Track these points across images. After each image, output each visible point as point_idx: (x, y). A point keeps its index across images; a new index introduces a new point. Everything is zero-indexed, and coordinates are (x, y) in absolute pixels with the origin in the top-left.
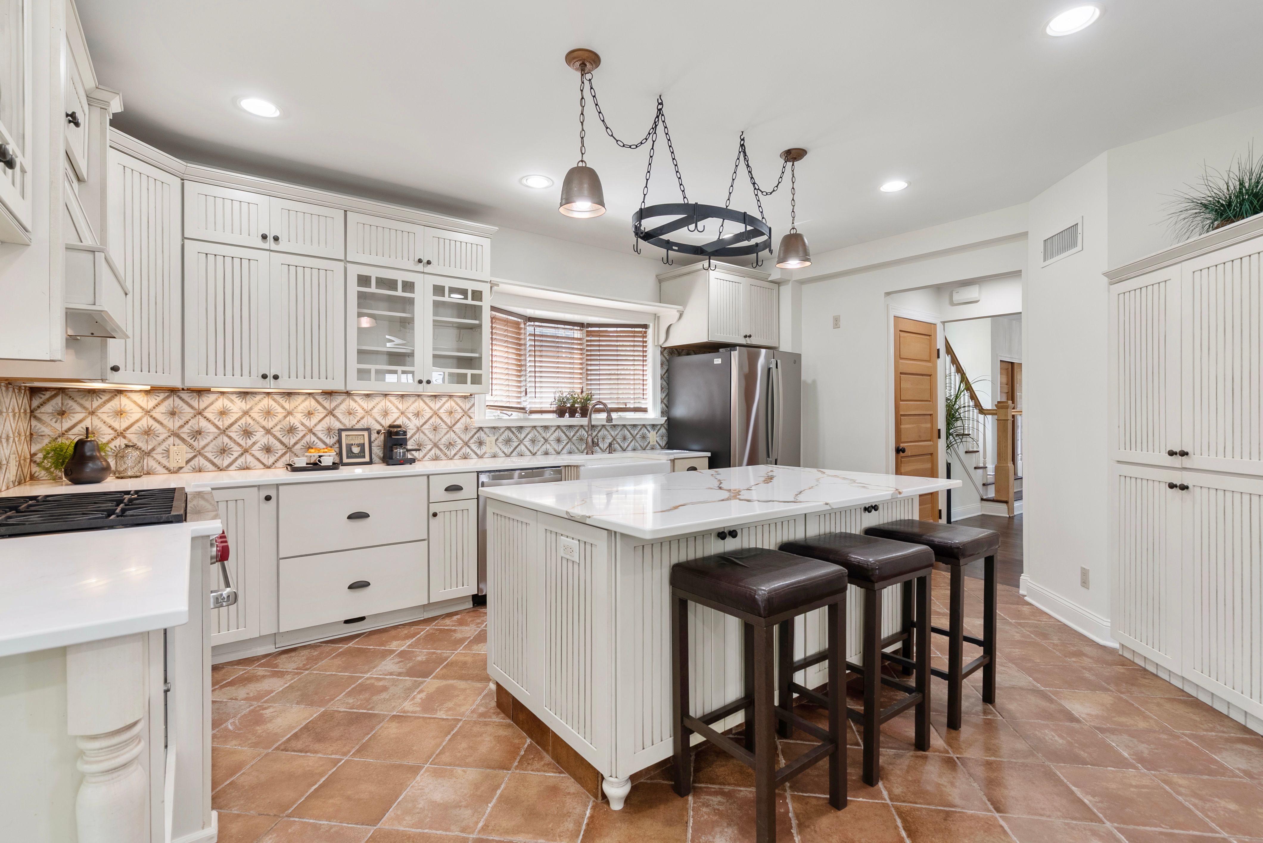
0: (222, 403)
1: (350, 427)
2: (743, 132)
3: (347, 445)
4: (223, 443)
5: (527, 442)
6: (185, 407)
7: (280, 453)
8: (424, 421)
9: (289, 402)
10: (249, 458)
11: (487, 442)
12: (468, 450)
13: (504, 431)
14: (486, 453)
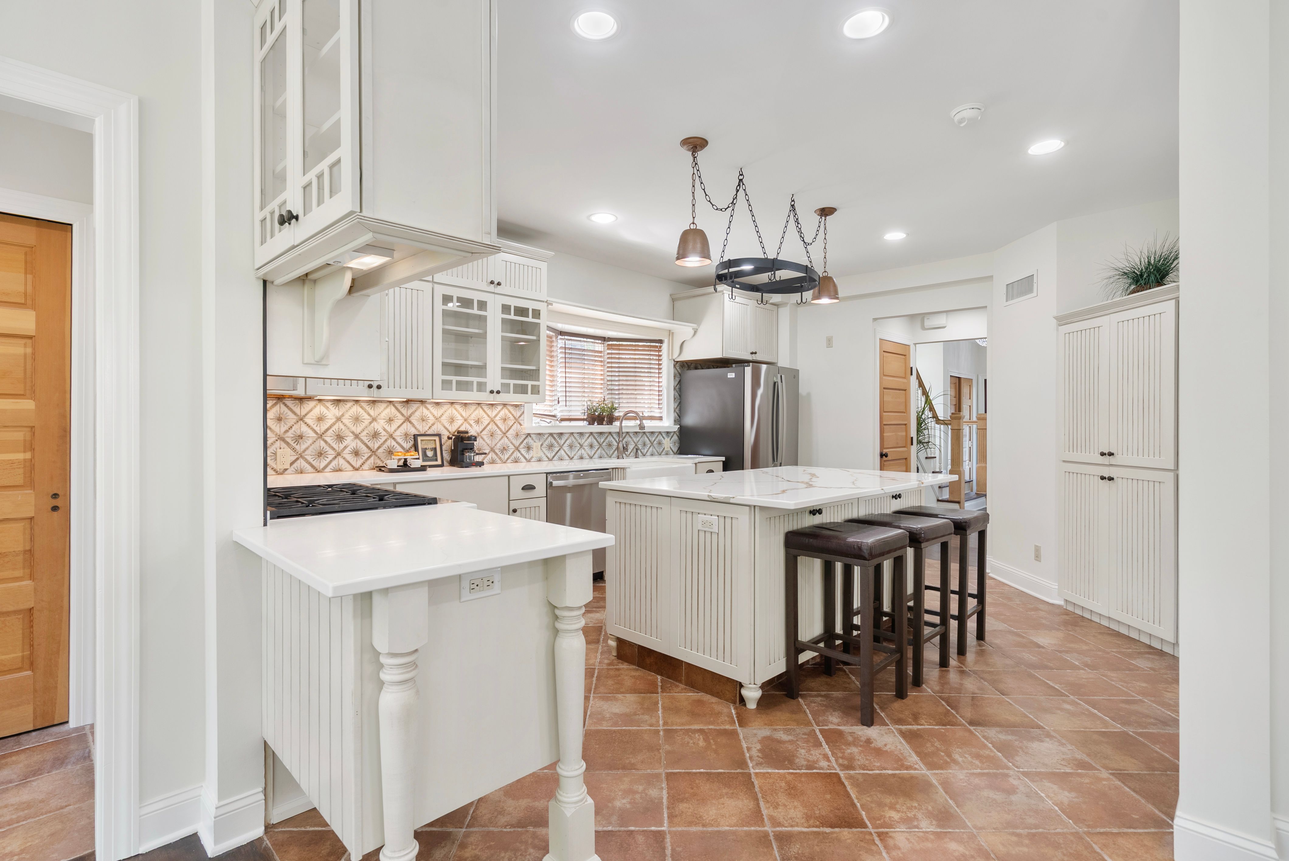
0: (319, 409)
1: (423, 433)
2: (793, 195)
3: (422, 449)
4: (320, 447)
5: (566, 447)
6: (290, 413)
7: (366, 456)
8: (483, 427)
9: (374, 410)
10: (341, 461)
11: (534, 447)
12: (519, 455)
13: (548, 437)
14: (533, 457)
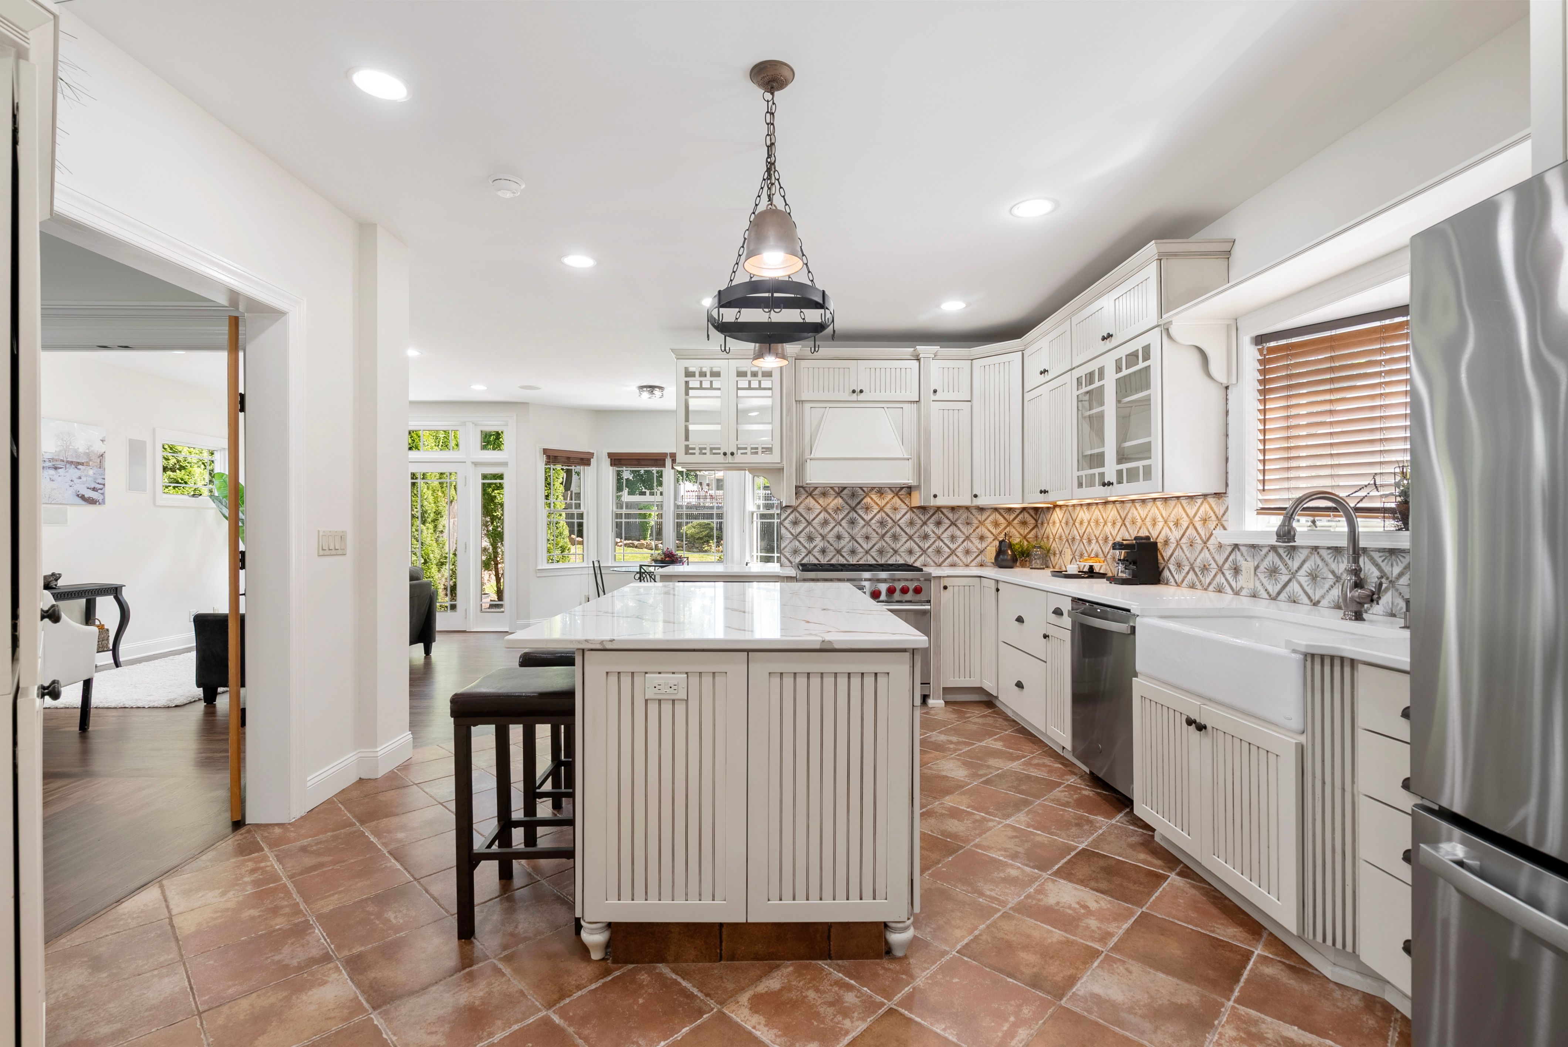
11: (1243, 569)
12: (1223, 580)
13: (1267, 553)
14: (1243, 588)
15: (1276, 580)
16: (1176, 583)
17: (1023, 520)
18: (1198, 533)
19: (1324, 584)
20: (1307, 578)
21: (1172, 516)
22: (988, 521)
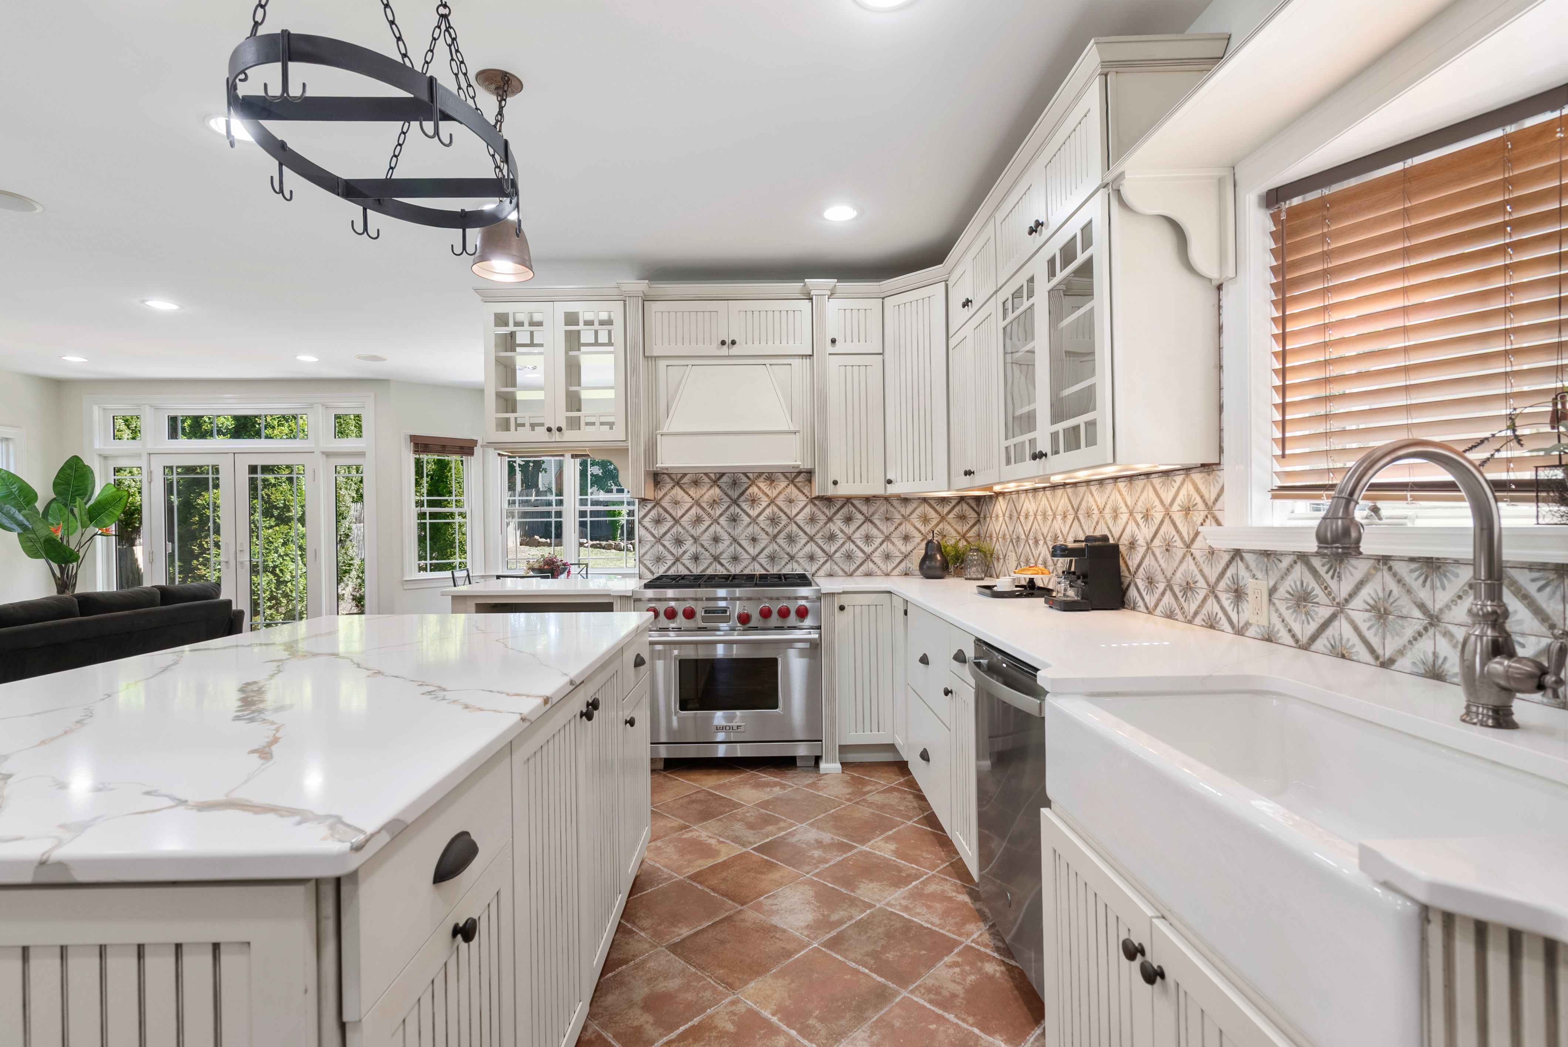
11: (1250, 591)
12: (1217, 608)
13: (1291, 566)
14: (1251, 625)
15: (1307, 614)
16: (1147, 608)
17: (961, 514)
18: (1178, 531)
19: (1403, 627)
20: (1367, 615)
21: (1140, 503)
22: (914, 515)
